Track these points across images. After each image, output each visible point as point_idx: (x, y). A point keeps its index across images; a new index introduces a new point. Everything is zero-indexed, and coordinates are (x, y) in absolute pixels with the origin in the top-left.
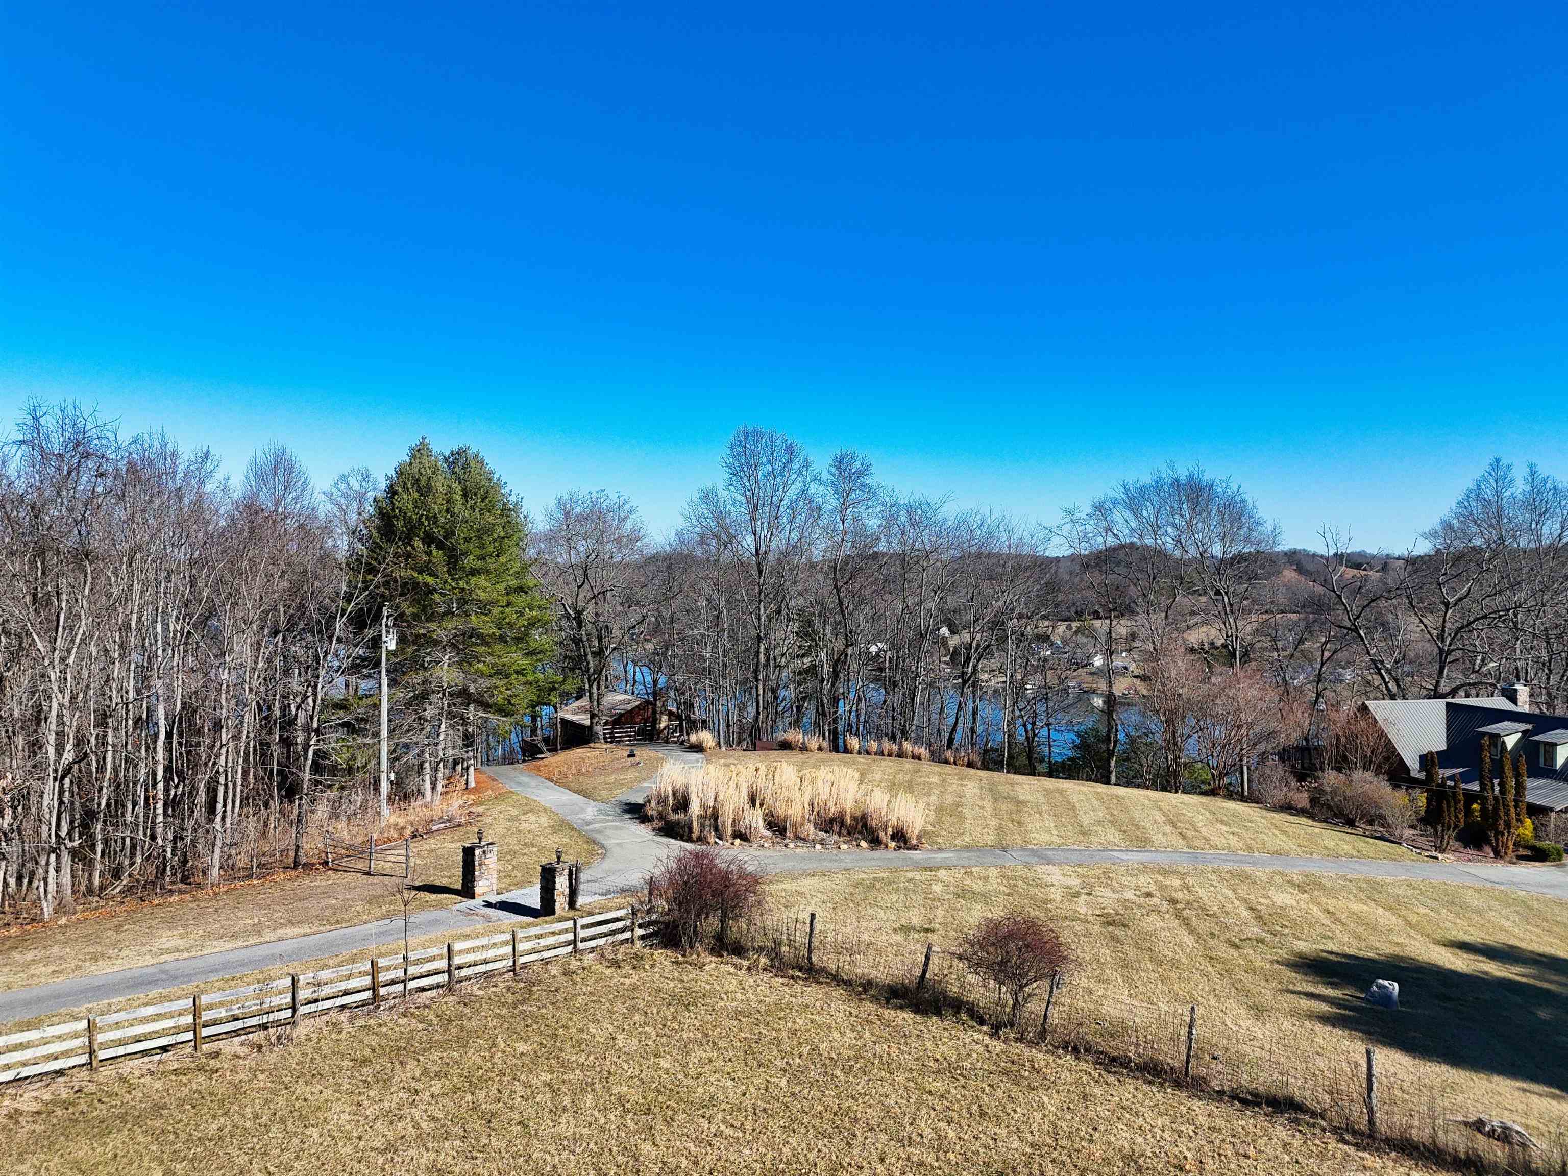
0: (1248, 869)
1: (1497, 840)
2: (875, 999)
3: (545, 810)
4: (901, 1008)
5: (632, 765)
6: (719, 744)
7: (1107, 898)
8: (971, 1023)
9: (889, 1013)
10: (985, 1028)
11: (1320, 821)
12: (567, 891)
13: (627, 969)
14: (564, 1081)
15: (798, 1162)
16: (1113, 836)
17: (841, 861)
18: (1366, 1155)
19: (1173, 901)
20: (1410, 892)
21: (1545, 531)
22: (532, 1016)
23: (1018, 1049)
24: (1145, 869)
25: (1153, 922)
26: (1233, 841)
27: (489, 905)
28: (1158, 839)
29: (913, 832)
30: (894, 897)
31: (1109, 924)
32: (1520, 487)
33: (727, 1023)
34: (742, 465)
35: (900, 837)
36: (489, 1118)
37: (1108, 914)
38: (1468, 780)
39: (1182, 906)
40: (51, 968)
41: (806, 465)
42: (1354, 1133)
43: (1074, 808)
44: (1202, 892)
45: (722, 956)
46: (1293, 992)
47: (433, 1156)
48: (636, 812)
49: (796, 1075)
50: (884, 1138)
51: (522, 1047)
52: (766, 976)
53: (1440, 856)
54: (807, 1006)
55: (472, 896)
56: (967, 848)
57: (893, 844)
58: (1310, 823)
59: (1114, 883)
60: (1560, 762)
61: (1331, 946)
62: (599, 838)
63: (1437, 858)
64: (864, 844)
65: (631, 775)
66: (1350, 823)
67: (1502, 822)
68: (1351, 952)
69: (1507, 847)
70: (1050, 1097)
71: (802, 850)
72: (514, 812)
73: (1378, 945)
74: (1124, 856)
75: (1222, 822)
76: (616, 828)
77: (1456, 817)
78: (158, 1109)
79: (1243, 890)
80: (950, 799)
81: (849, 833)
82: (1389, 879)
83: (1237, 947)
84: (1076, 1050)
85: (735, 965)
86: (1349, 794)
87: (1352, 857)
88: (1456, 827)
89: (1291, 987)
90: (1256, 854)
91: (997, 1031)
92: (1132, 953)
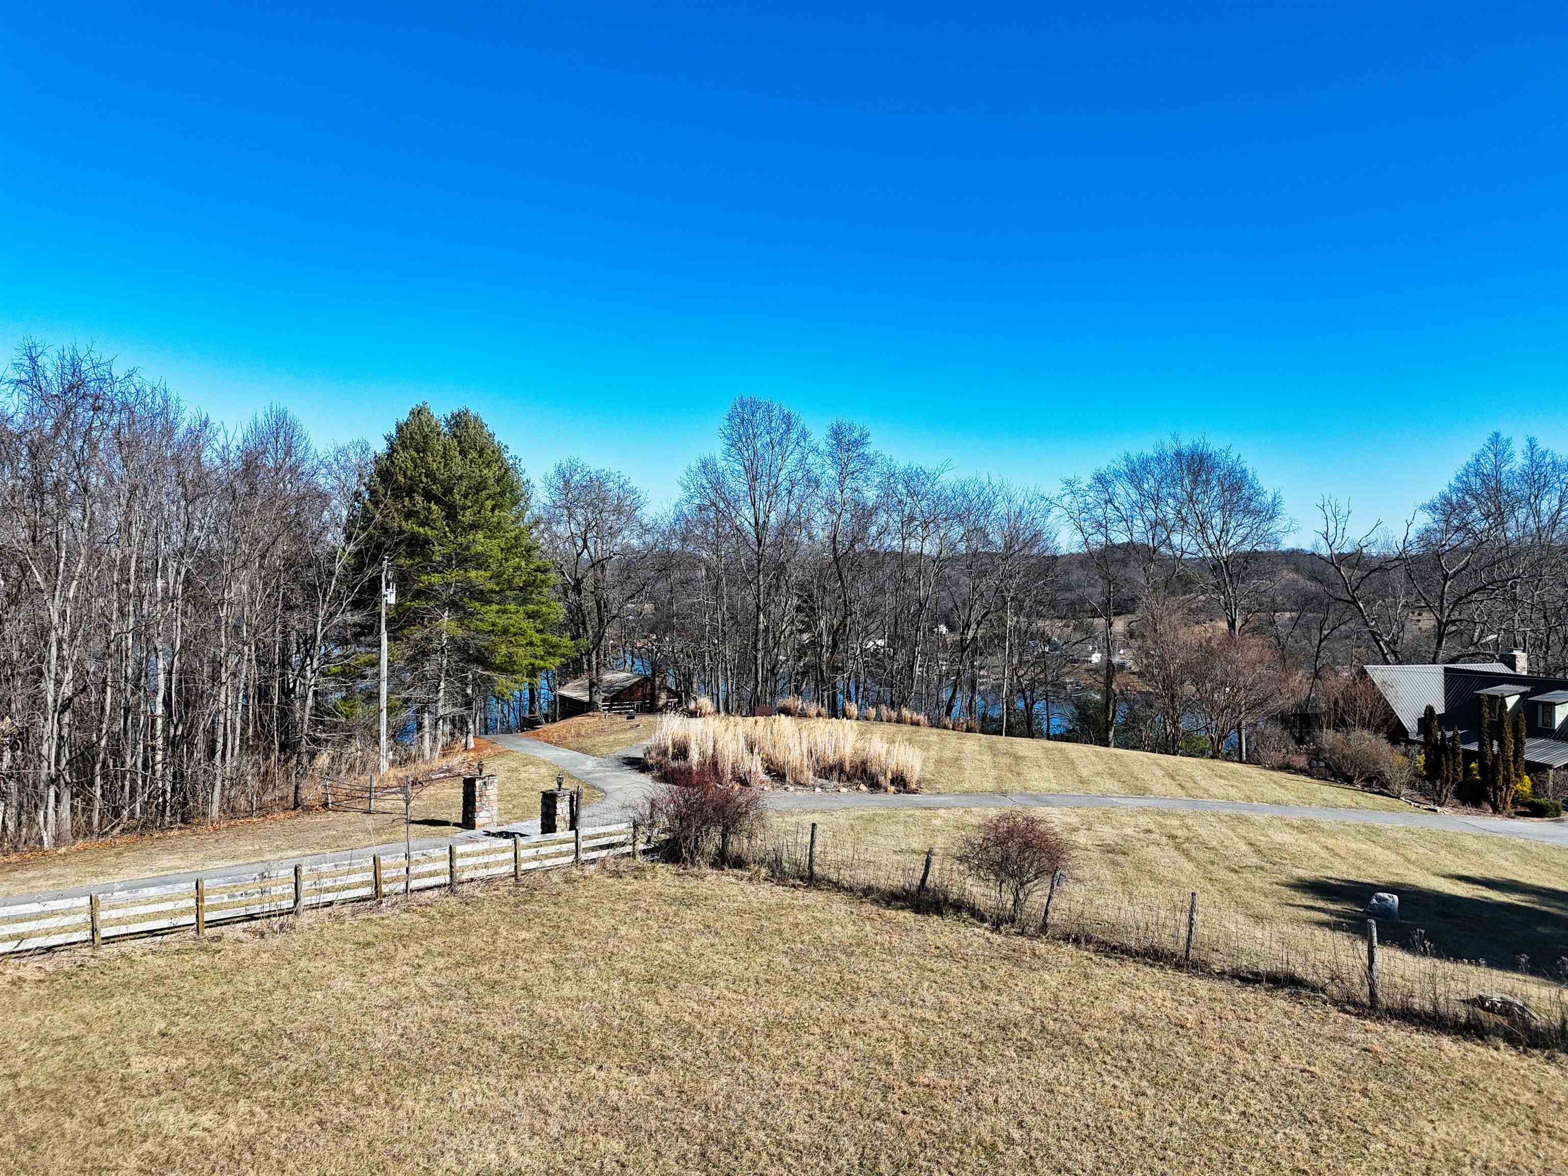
0: (1247, 814)
1: (1495, 795)
2: (875, 902)
3: (545, 763)
4: (902, 908)
5: (631, 727)
6: (718, 711)
7: (1107, 833)
8: (971, 920)
9: (890, 913)
10: (986, 925)
11: (1318, 779)
12: (568, 817)
13: (628, 879)
14: (566, 960)
15: (801, 1016)
16: (1111, 785)
17: (842, 802)
18: (1367, 1022)
19: (1172, 837)
20: (1409, 836)
21: (1544, 506)
22: (534, 912)
23: (1019, 941)
24: (1144, 811)
25: (1152, 852)
26: (1233, 792)
27: (488, 834)
28: (1157, 788)
29: (913, 777)
30: (894, 828)
31: (1109, 852)
32: (1518, 462)
33: (729, 918)
34: (740, 436)
35: (900, 782)
36: (493, 986)
37: (1109, 845)
38: (1466, 740)
39: (1181, 840)
40: (51, 882)
41: (804, 435)
42: (1355, 1004)
43: (1072, 763)
44: (1201, 831)
45: (723, 869)
46: (1291, 905)
47: (437, 1011)
48: (637, 764)
49: (797, 956)
50: (886, 1001)
51: (524, 935)
52: (767, 885)
53: (1438, 809)
54: (808, 906)
55: (473, 827)
56: (967, 793)
57: (892, 788)
58: (1309, 780)
59: (1114, 822)
60: (1559, 719)
61: (1329, 873)
62: (598, 784)
63: (1435, 811)
64: (863, 787)
65: (631, 734)
66: (1349, 780)
67: (1501, 777)
68: (1351, 878)
69: (1506, 802)
70: (1051, 975)
71: (802, 793)
72: (514, 765)
73: (1376, 874)
74: (1122, 801)
75: (1221, 777)
76: (616, 776)
77: (1455, 770)
78: (159, 979)
79: (1242, 829)
80: (948, 754)
81: (849, 779)
82: (1388, 826)
83: (1236, 872)
84: (1077, 941)
85: (736, 876)
86: (1347, 752)
87: (1351, 807)
88: (1454, 780)
89: (1290, 902)
90: (1255, 803)
91: (998, 927)
92: (1132, 873)
